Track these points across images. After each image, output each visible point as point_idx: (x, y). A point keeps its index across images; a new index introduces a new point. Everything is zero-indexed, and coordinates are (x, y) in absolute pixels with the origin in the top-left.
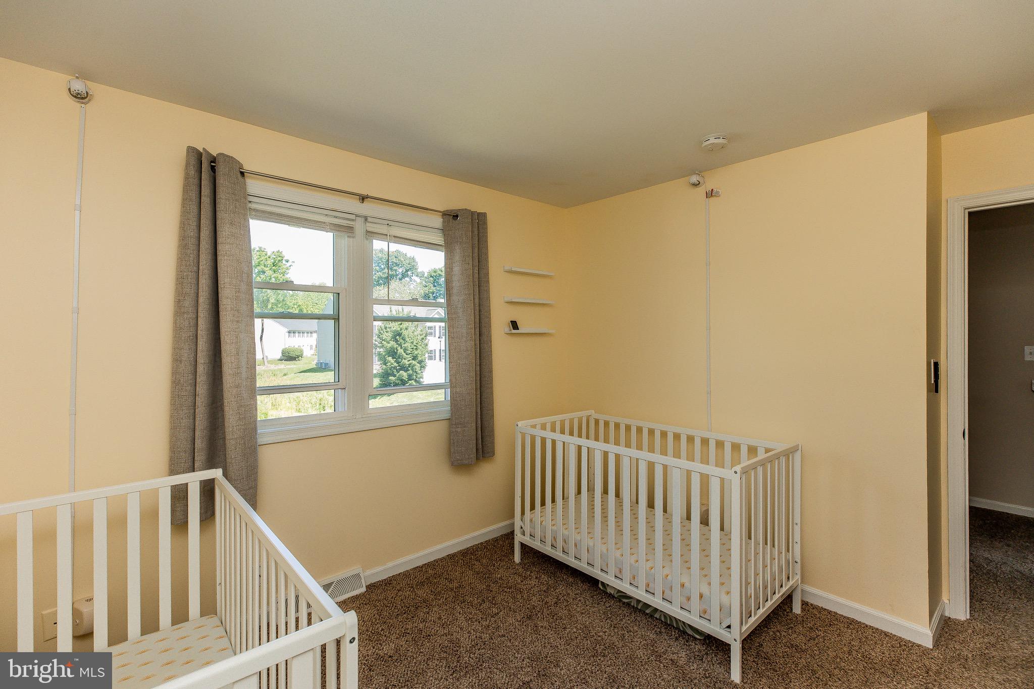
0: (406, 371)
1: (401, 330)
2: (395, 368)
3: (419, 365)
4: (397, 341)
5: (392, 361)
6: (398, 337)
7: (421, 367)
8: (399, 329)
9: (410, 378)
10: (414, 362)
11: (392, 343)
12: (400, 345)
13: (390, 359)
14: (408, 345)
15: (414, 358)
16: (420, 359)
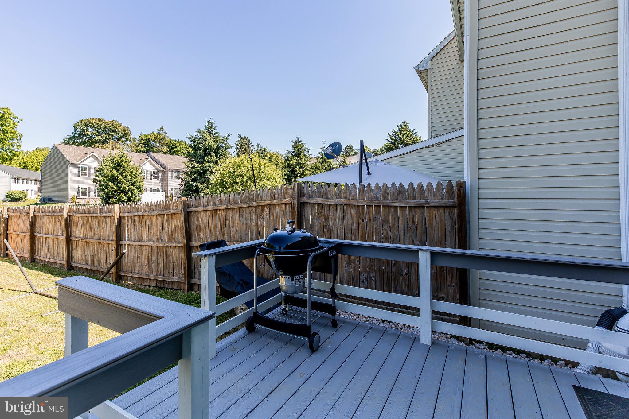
0: (126, 193)
1: (122, 161)
2: (116, 191)
3: (137, 190)
4: (118, 170)
5: (114, 186)
6: (118, 167)
7: (139, 191)
8: (120, 161)
9: (129, 200)
10: (132, 187)
11: (114, 171)
12: (121, 174)
13: (111, 184)
14: (128, 173)
15: (133, 184)
16: (138, 184)
